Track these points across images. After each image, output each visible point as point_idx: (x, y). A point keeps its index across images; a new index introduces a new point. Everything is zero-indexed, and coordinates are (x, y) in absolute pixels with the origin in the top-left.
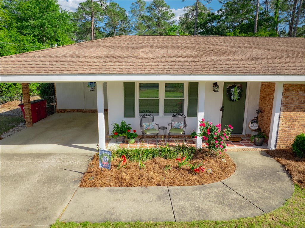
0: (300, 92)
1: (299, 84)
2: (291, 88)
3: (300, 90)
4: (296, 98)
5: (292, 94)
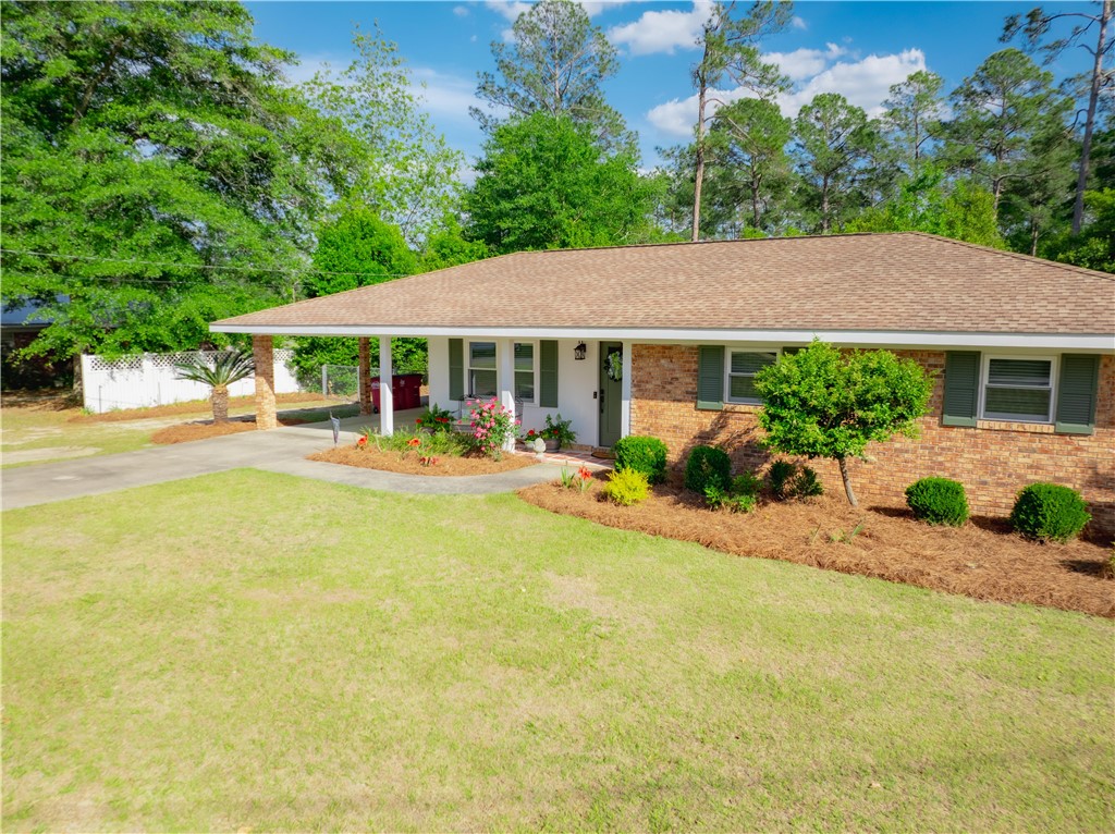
0: (663, 361)
1: (658, 346)
2: (644, 352)
3: (663, 357)
4: (656, 372)
5: (648, 364)
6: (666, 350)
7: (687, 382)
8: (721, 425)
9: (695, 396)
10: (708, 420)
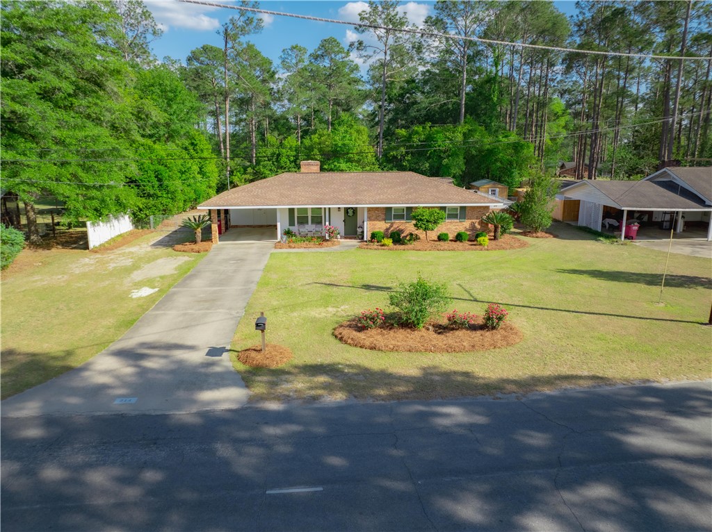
0: (376, 212)
2: (371, 209)
4: (374, 214)
5: (372, 212)
6: (377, 209)
7: (383, 216)
8: (391, 226)
9: (385, 220)
10: (388, 225)
